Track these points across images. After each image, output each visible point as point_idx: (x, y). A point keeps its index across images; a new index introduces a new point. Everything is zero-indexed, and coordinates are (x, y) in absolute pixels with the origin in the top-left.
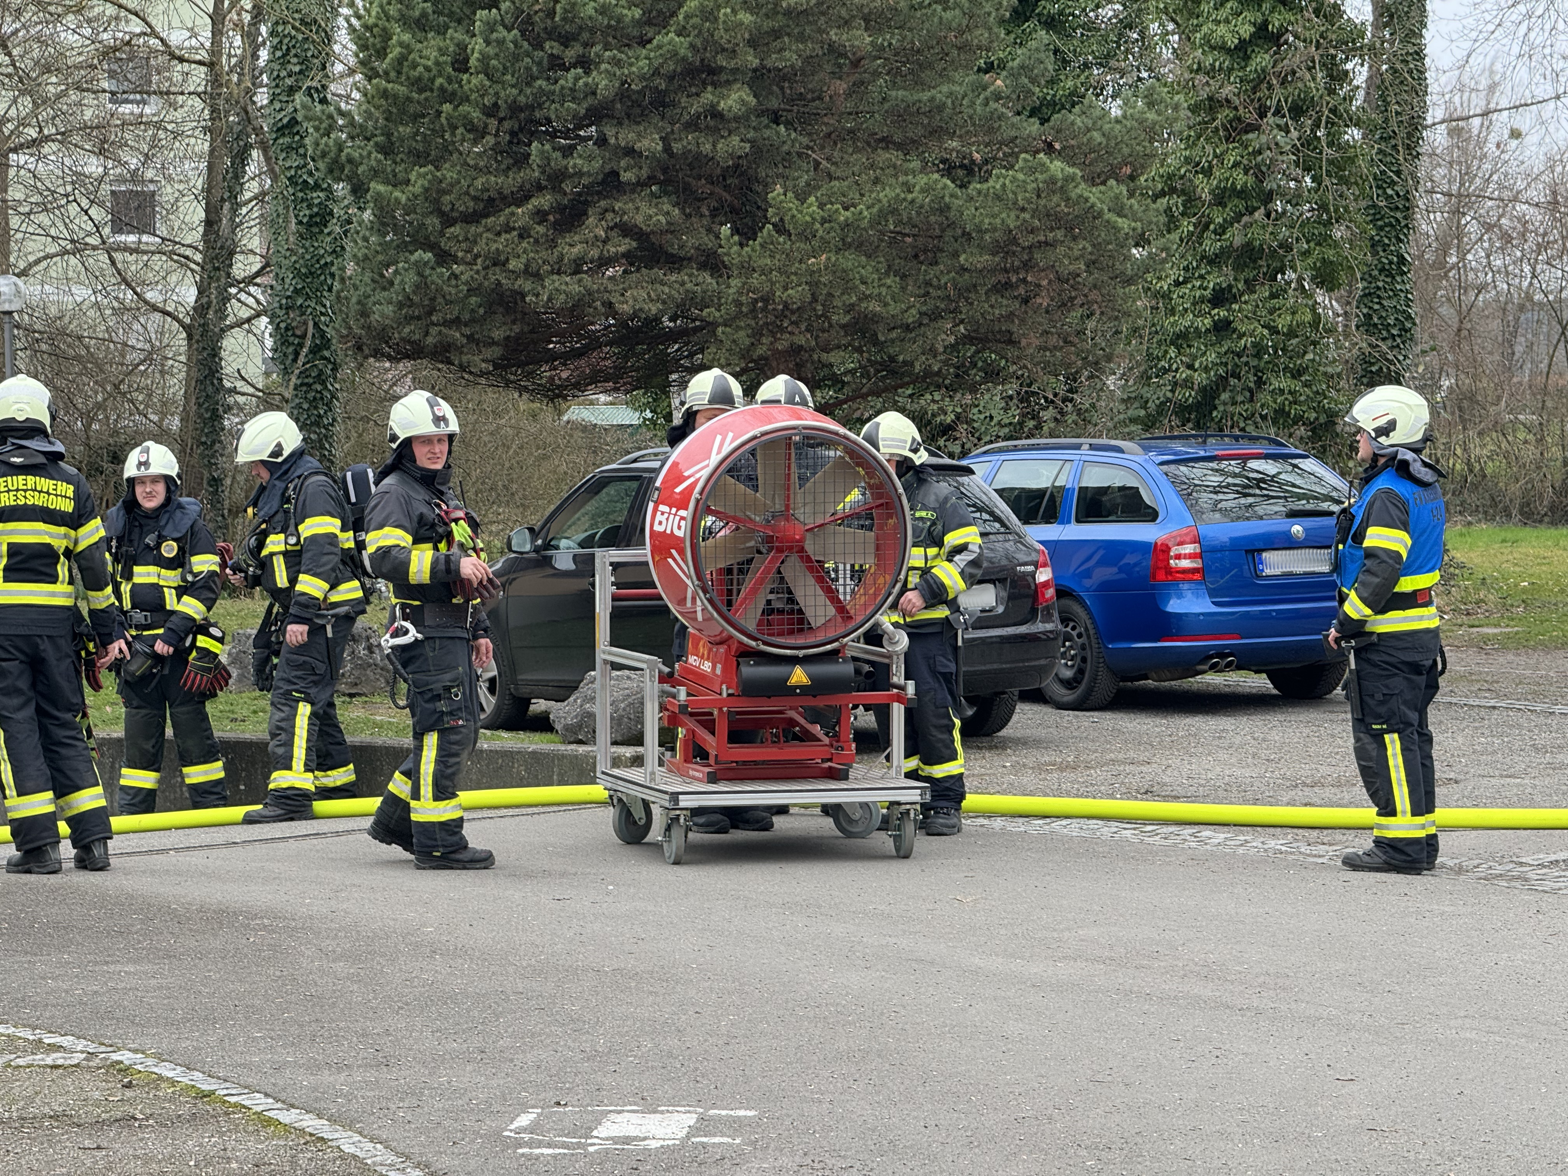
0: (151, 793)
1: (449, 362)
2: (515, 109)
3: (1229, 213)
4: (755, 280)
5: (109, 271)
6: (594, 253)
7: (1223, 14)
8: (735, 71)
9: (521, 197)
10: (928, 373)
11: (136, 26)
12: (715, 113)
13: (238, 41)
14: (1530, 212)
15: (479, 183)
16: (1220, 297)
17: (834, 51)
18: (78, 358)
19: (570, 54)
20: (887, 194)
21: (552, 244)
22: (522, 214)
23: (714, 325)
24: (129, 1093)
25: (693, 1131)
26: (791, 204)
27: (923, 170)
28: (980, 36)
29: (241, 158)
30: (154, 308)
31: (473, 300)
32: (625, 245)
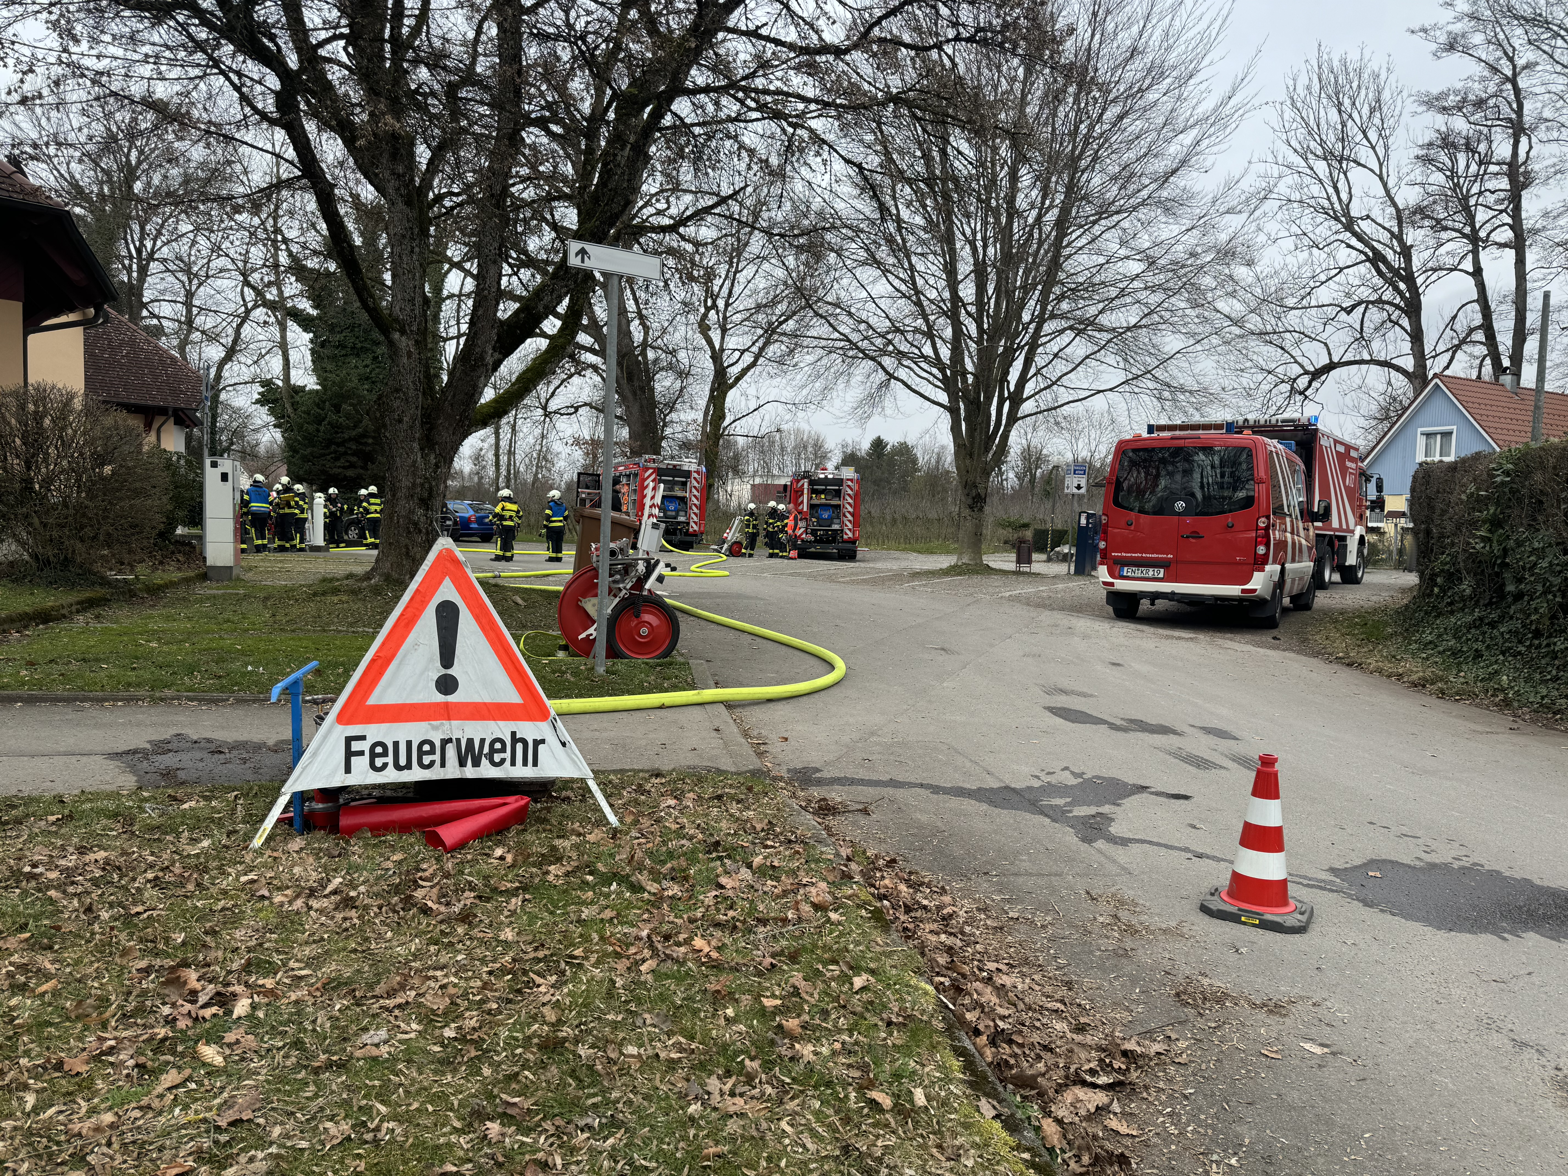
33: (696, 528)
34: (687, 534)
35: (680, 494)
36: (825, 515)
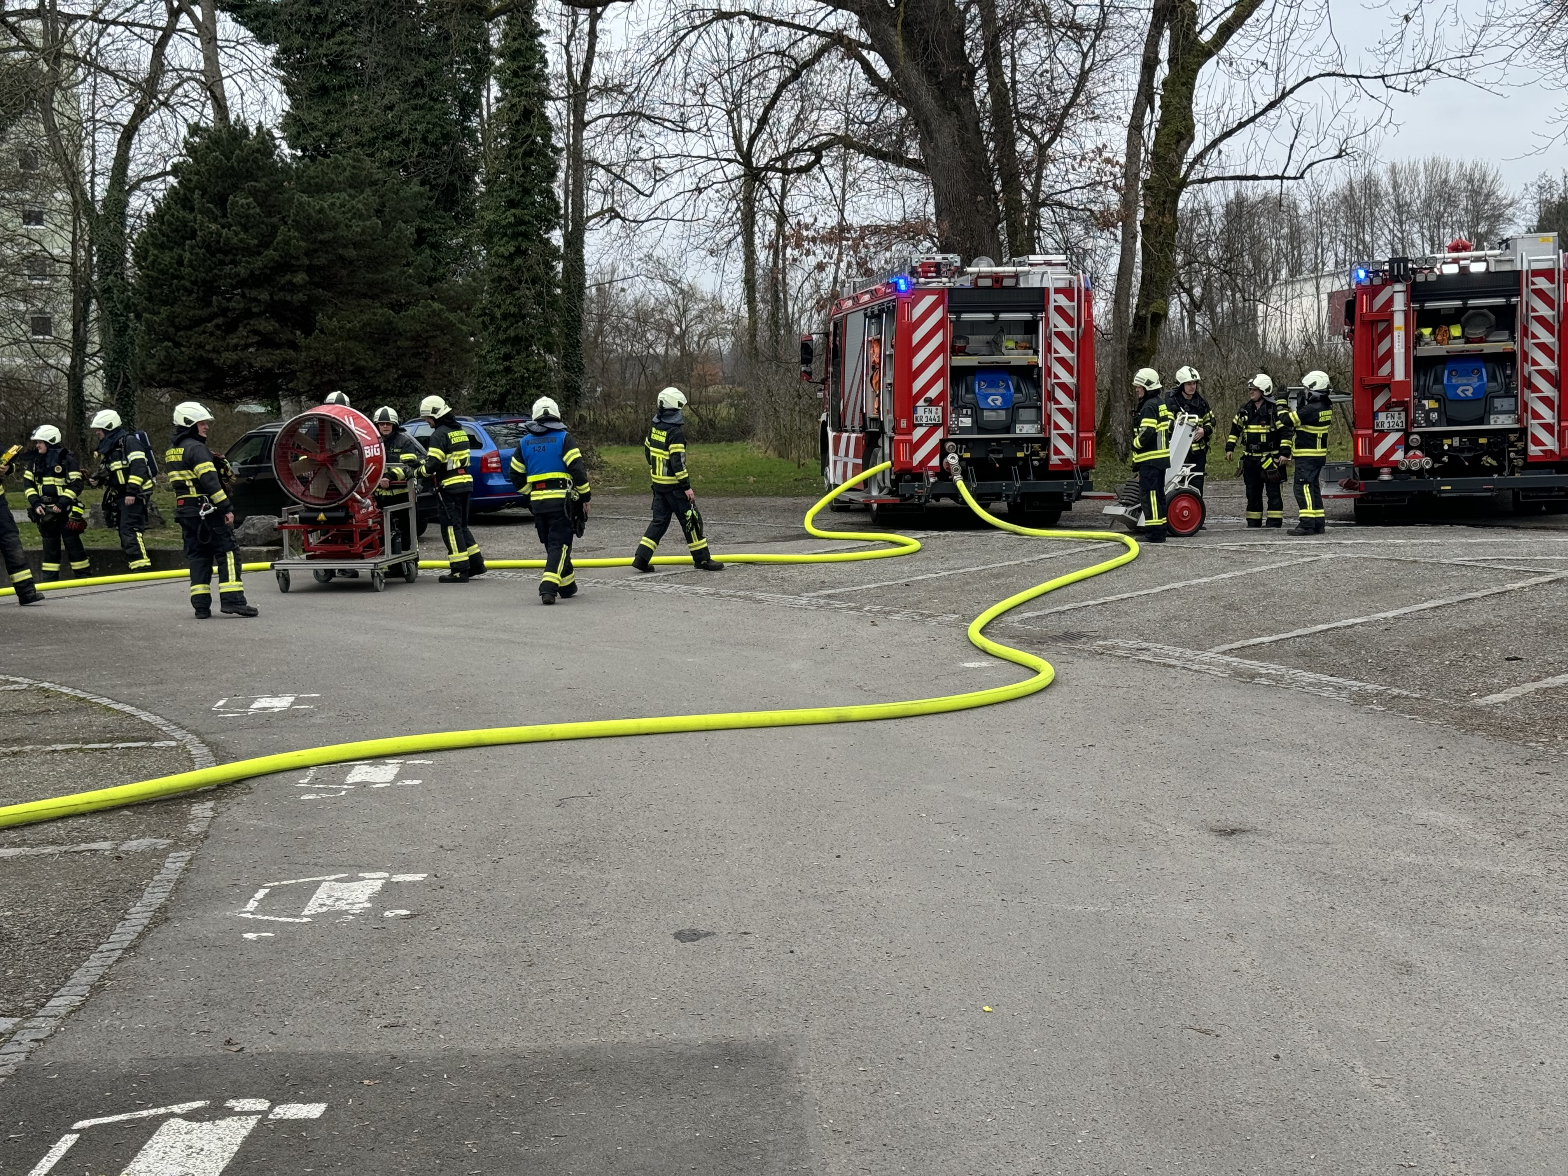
0: (57, 572)
1: (182, 388)
2: (204, 281)
3: (508, 323)
4: (312, 353)
5: (31, 351)
6: (243, 342)
7: (502, 242)
8: (299, 266)
9: (209, 319)
10: (387, 390)
11: (37, 247)
12: (290, 282)
13: (83, 253)
14: (630, 322)
15: (191, 314)
16: (507, 357)
17: (341, 258)
18: (18, 389)
19: (228, 259)
20: (365, 317)
21: (224, 339)
22: (210, 326)
23: (296, 371)
24: (48, 700)
25: (293, 704)
26: (326, 321)
27: (381, 307)
28: (401, 252)
29: (88, 303)
30: (52, 367)
31: (191, 362)
32: (256, 339)
33: (1068, 452)
34: (1045, 471)
35: (1017, 358)
36: (1466, 388)
